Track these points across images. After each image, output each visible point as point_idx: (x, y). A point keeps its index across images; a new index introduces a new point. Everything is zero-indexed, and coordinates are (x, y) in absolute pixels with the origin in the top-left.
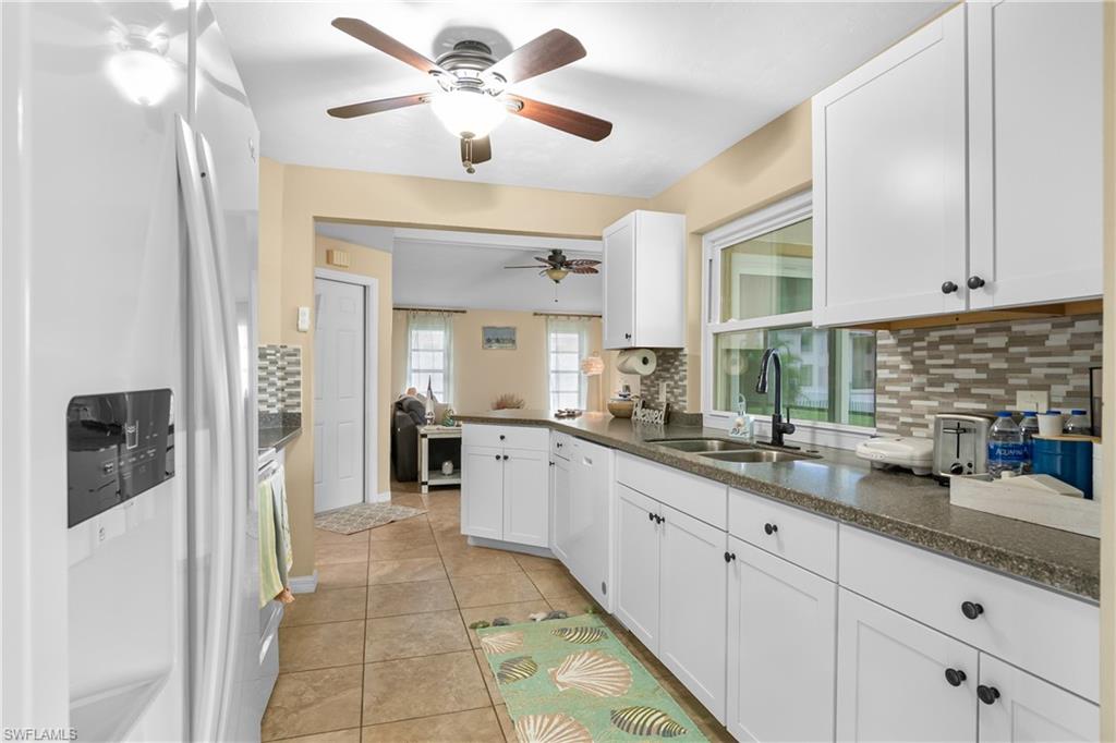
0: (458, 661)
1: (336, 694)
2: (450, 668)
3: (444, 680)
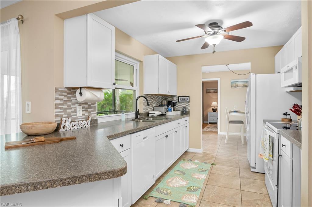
0: (209, 198)
1: (250, 200)
2: (213, 197)
3: (216, 194)
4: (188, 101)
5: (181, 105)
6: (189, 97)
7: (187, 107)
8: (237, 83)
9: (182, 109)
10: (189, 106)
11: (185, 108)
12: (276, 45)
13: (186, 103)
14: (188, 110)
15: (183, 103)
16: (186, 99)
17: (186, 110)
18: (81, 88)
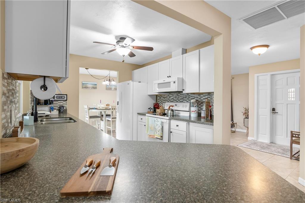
4: (65, 99)
5: (57, 104)
6: (67, 95)
7: (64, 105)
8: (87, 85)
9: (58, 108)
10: (67, 105)
11: (63, 107)
12: (135, 64)
13: (63, 101)
14: (65, 109)
15: (59, 101)
16: (64, 97)
17: (63, 108)
18: (45, 77)
